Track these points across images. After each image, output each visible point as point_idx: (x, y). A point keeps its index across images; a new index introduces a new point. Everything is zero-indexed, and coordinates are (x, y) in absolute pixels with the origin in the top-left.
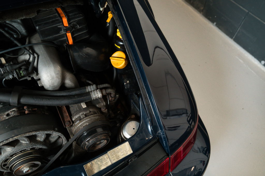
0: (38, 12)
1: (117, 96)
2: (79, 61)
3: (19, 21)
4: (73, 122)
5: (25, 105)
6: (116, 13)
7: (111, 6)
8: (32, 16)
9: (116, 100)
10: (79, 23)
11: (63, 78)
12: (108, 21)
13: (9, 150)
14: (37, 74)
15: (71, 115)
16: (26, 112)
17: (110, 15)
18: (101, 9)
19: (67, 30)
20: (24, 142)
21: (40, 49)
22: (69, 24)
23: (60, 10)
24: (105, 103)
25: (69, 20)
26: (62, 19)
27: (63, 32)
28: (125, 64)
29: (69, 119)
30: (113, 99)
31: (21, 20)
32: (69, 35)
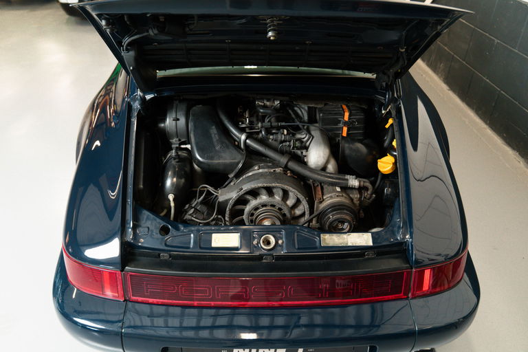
0: (326, 104)
1: (374, 196)
2: (347, 152)
3: (306, 108)
4: (323, 200)
5: (289, 170)
6: (397, 120)
7: (394, 113)
8: (319, 106)
9: (371, 200)
10: (358, 121)
11: (327, 162)
12: (387, 126)
13: (264, 198)
14: (307, 151)
15: (323, 194)
16: (289, 175)
17: (391, 121)
18: (383, 112)
19: (345, 123)
20: (278, 198)
21: (316, 133)
22: (349, 119)
23: (344, 107)
24: (359, 196)
25: (350, 116)
26: (344, 112)
27: (341, 125)
28: (392, 168)
29: (321, 196)
30: (368, 196)
31: (309, 107)
32: (345, 129)
